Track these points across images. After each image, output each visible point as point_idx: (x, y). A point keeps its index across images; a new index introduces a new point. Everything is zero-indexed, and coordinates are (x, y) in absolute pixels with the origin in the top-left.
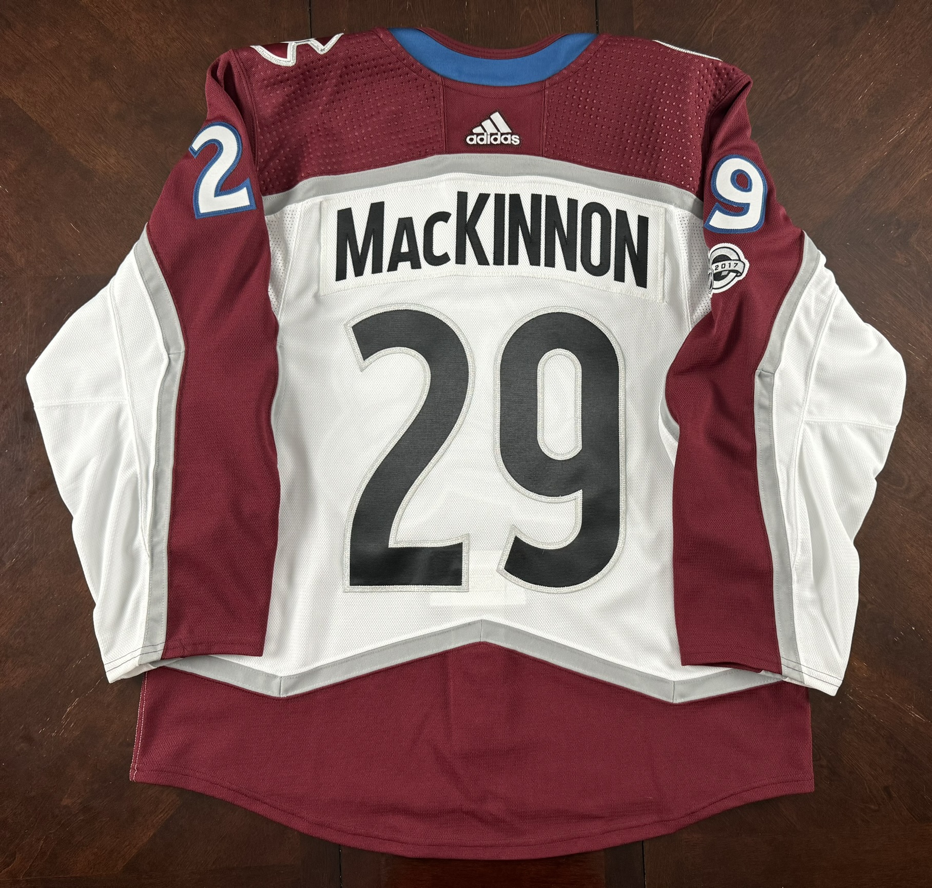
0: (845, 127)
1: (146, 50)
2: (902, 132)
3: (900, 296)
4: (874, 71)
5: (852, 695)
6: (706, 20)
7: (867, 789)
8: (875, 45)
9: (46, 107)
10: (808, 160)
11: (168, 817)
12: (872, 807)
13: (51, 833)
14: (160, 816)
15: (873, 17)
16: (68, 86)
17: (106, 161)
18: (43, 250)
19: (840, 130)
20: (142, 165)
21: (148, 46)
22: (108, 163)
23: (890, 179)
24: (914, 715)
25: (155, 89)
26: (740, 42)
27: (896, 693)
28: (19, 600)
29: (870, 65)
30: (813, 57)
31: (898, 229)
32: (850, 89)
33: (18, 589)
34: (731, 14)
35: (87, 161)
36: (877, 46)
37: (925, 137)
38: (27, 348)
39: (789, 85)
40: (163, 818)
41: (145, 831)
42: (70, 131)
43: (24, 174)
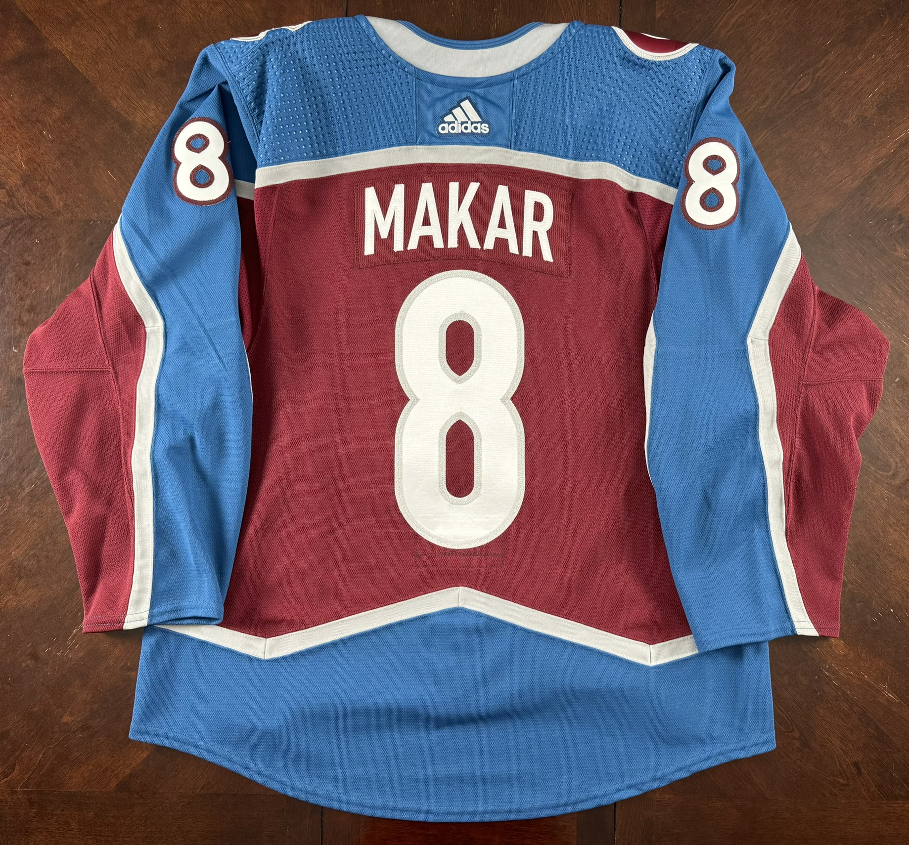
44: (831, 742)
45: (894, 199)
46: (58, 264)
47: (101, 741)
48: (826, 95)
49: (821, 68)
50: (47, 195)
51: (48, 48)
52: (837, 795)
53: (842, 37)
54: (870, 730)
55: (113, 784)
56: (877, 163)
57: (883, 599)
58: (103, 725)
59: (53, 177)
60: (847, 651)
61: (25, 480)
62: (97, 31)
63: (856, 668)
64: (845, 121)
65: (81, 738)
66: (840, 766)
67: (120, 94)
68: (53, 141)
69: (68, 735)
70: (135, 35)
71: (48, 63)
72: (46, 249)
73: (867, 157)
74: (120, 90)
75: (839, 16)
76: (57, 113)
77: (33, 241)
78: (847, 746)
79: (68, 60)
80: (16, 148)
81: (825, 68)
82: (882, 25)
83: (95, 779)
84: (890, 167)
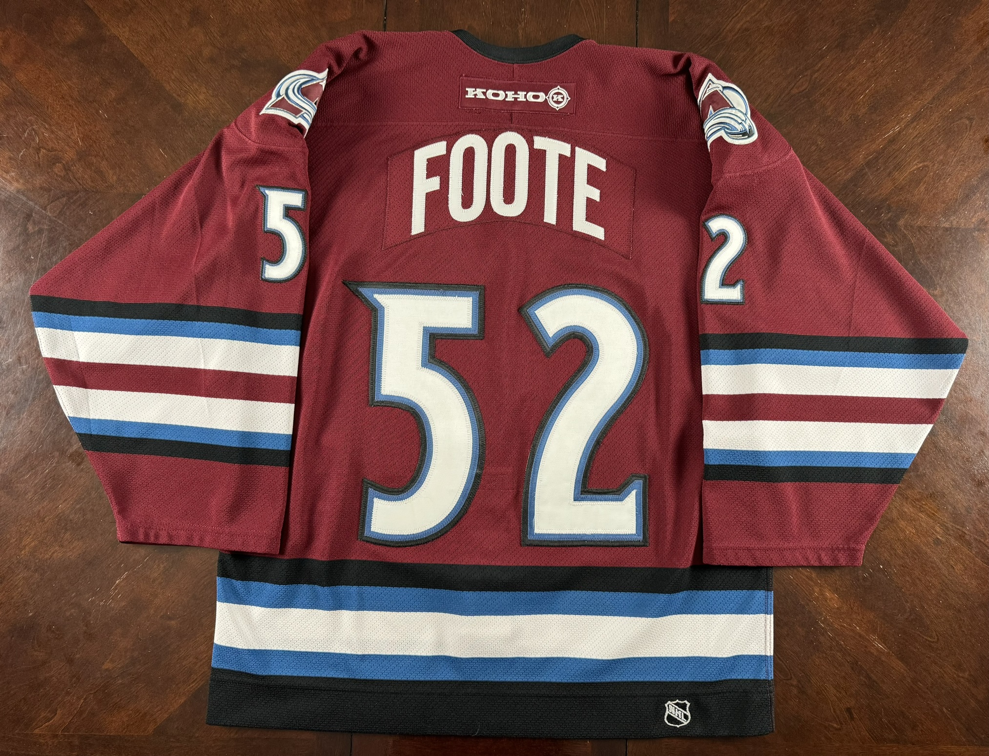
0: (847, 120)
1: (240, 4)
2: (898, 128)
4: (876, 75)
5: (823, 623)
6: (733, 18)
8: (877, 53)
9: (148, 47)
10: (813, 147)
11: (198, 687)
12: (835, 725)
13: (91, 694)
14: (191, 686)
15: (877, 29)
16: (168, 29)
17: (196, 98)
18: (133, 170)
19: (843, 123)
20: (228, 103)
22: (198, 99)
23: (884, 170)
24: (877, 645)
25: (245, 38)
26: (761, 40)
27: (863, 623)
28: (82, 479)
29: (872, 69)
30: (823, 58)
31: (889, 212)
32: (854, 88)
34: (754, 16)
35: (179, 95)
36: (879, 54)
37: (916, 136)
39: (801, 81)
40: (194, 687)
41: (176, 698)
42: (167, 69)
43: (122, 102)
44: (826, 689)
45: (883, 191)
47: (140, 688)
48: (823, 95)
49: (818, 71)
50: (102, 169)
51: (106, 34)
52: (831, 738)
53: (836, 44)
54: (861, 678)
55: (151, 729)
56: (868, 157)
57: (873, 556)
58: (142, 672)
59: (108, 153)
60: (841, 604)
62: (152, 19)
63: (849, 621)
64: (840, 119)
65: (121, 684)
66: (835, 712)
67: (173, 78)
68: (107, 120)
69: (109, 681)
70: (188, 23)
71: (105, 48)
72: (99, 220)
73: (858, 152)
74: (173, 74)
75: (834, 25)
76: (112, 94)
77: (87, 212)
78: (840, 693)
79: (124, 45)
80: (73, 125)
81: (821, 70)
82: (872, 33)
83: (133, 724)
84: (880, 161)
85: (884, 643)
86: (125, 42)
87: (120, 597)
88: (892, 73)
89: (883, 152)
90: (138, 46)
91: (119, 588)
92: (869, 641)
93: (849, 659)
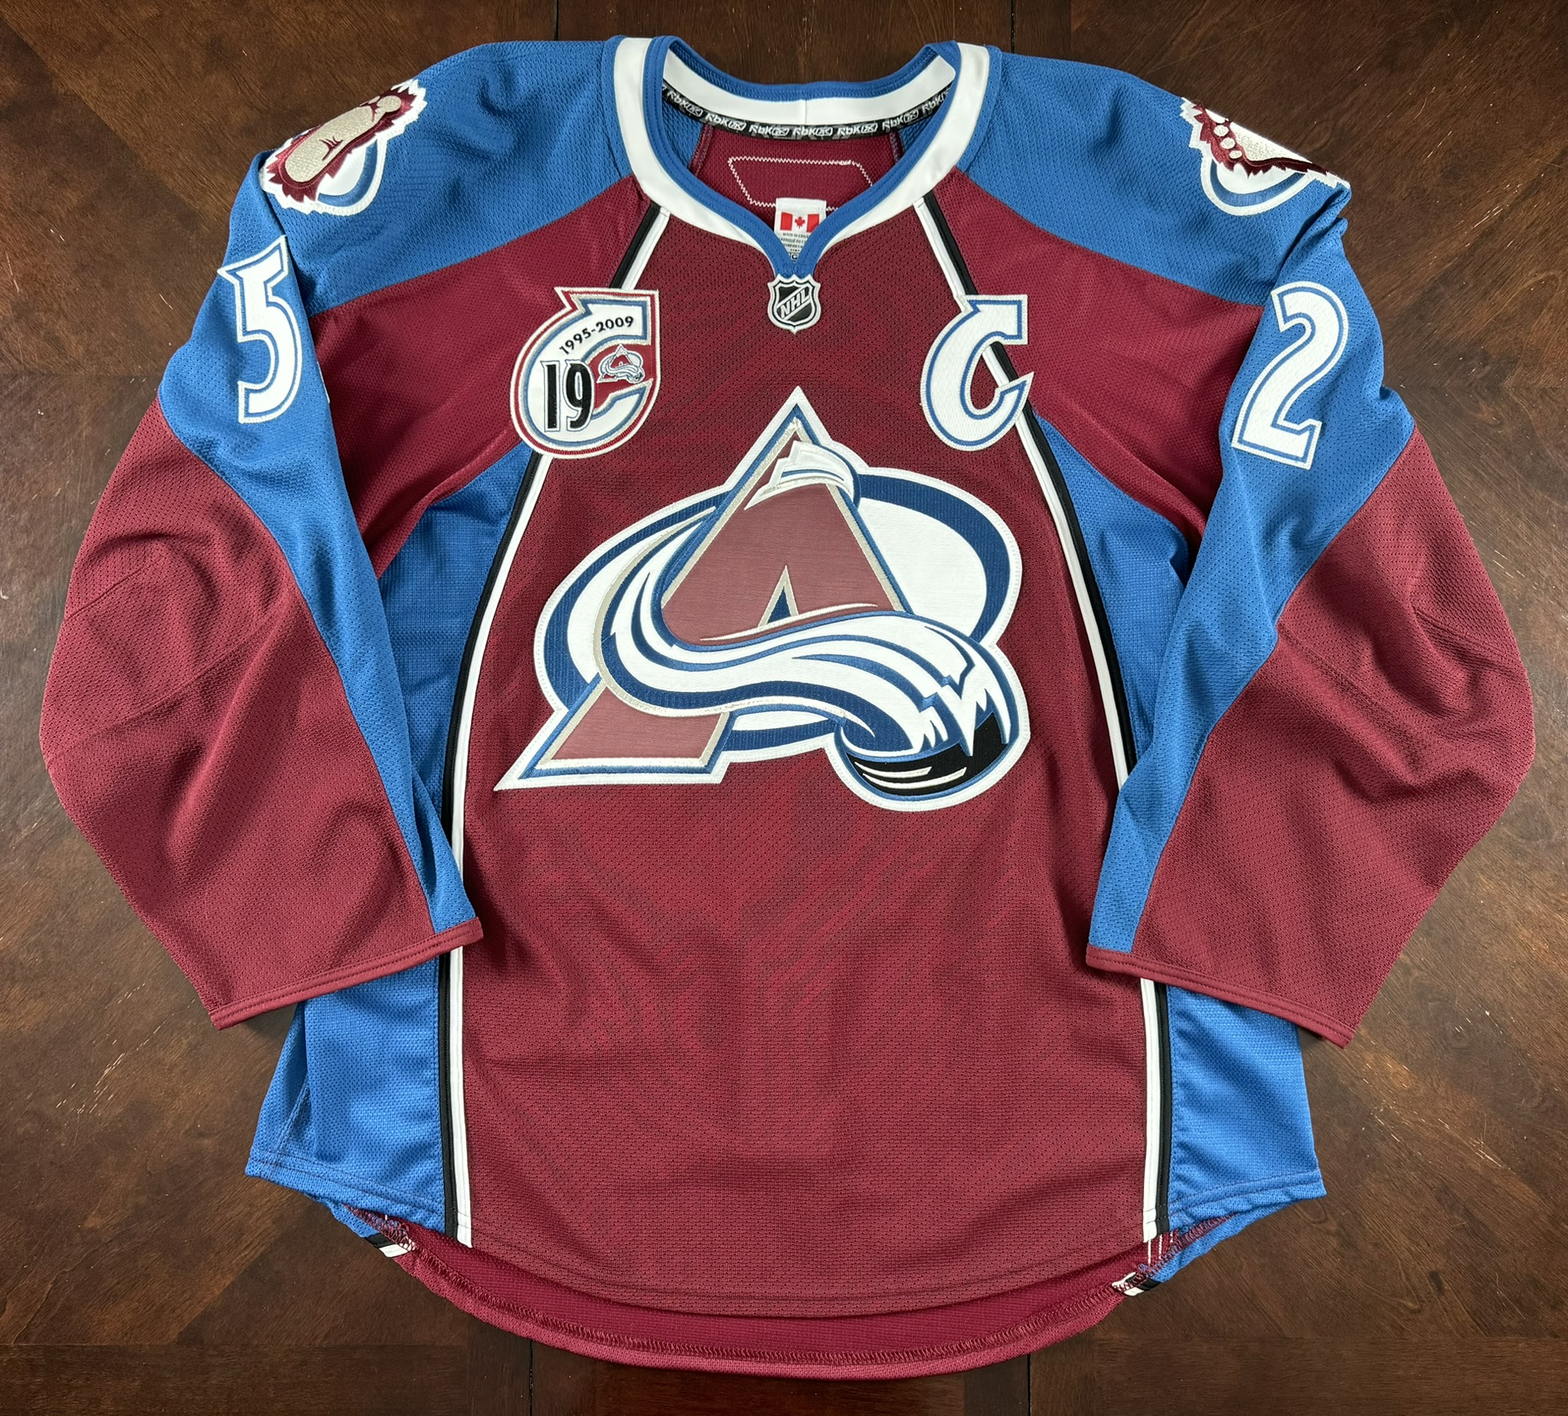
0: (1404, 199)
1: (294, 28)
2: (1495, 212)
3: (1483, 474)
4: (1455, 115)
5: (1382, 1118)
6: (1188, 20)
7: (1403, 1274)
8: (1456, 72)
9: (133, 113)
11: (256, 1257)
12: (1410, 1305)
13: (65, 1273)
14: (243, 1255)
15: (1455, 29)
16: (169, 78)
17: (222, 200)
18: (113, 334)
19: (1397, 205)
21: (299, 23)
22: (224, 202)
23: (1473, 287)
24: (1484, 1156)
25: (305, 90)
26: (1240, 59)
27: (1456, 1118)
28: (39, 889)
29: (1448, 104)
30: (1356, 87)
31: (1484, 366)
32: (1414, 140)
33: (39, 872)
34: (1228, 14)
35: (192, 198)
36: (1460, 76)
37: (1533, 223)
38: (79, 488)
39: (1318, 129)
40: (248, 1257)
41: (218, 1277)
42: (168, 150)
43: (91, 213)
44: (1391, 1238)
45: (1473, 325)
46: (76, 450)
47: (152, 1259)
48: (1358, 154)
49: (1347, 110)
50: (57, 334)
51: (57, 91)
52: (1403, 1329)
53: (1380, 59)
54: (1456, 1217)
55: (173, 1333)
56: (1444, 265)
57: (1472, 994)
58: (155, 1232)
59: (67, 305)
60: (1414, 1084)
61: (21, 816)
62: (139, 62)
63: (1429, 1113)
64: (1390, 197)
65: (119, 1254)
66: (1408, 1279)
67: (179, 166)
68: (66, 245)
69: (97, 1250)
70: (203, 67)
71: (57, 116)
72: (55, 426)
73: (1426, 256)
74: (179, 158)
75: (1375, 24)
76: (73, 198)
77: (34, 412)
78: (1418, 1245)
79: (91, 110)
80: (5, 257)
81: (1354, 110)
82: (1447, 38)
83: (141, 1325)
84: (1467, 271)
85: (1495, 1152)
86: (91, 105)
87: (112, 1099)
88: (1485, 111)
89: (1472, 255)
90: (115, 108)
91: (109, 1083)
92: (1469, 1149)
93: (1430, 1182)
